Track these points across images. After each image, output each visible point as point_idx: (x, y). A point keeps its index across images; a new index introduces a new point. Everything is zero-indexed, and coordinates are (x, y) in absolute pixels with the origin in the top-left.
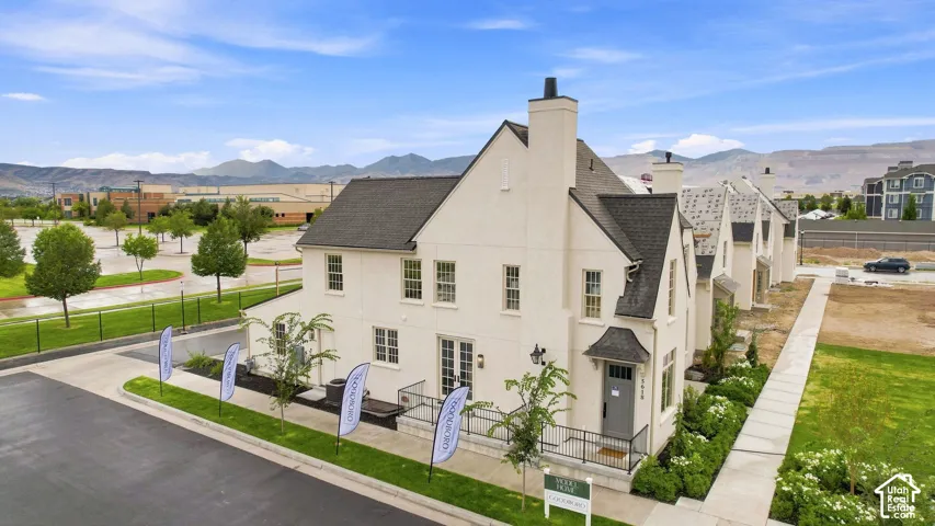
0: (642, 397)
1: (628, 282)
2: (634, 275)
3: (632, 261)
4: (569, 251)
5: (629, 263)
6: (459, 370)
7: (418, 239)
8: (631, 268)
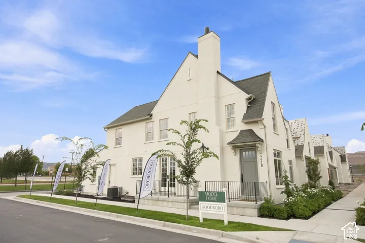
0: (262, 166)
1: (248, 107)
2: (251, 103)
3: (249, 94)
4: (218, 98)
5: (247, 96)
6: (169, 172)
7: (153, 112)
8: (249, 99)
